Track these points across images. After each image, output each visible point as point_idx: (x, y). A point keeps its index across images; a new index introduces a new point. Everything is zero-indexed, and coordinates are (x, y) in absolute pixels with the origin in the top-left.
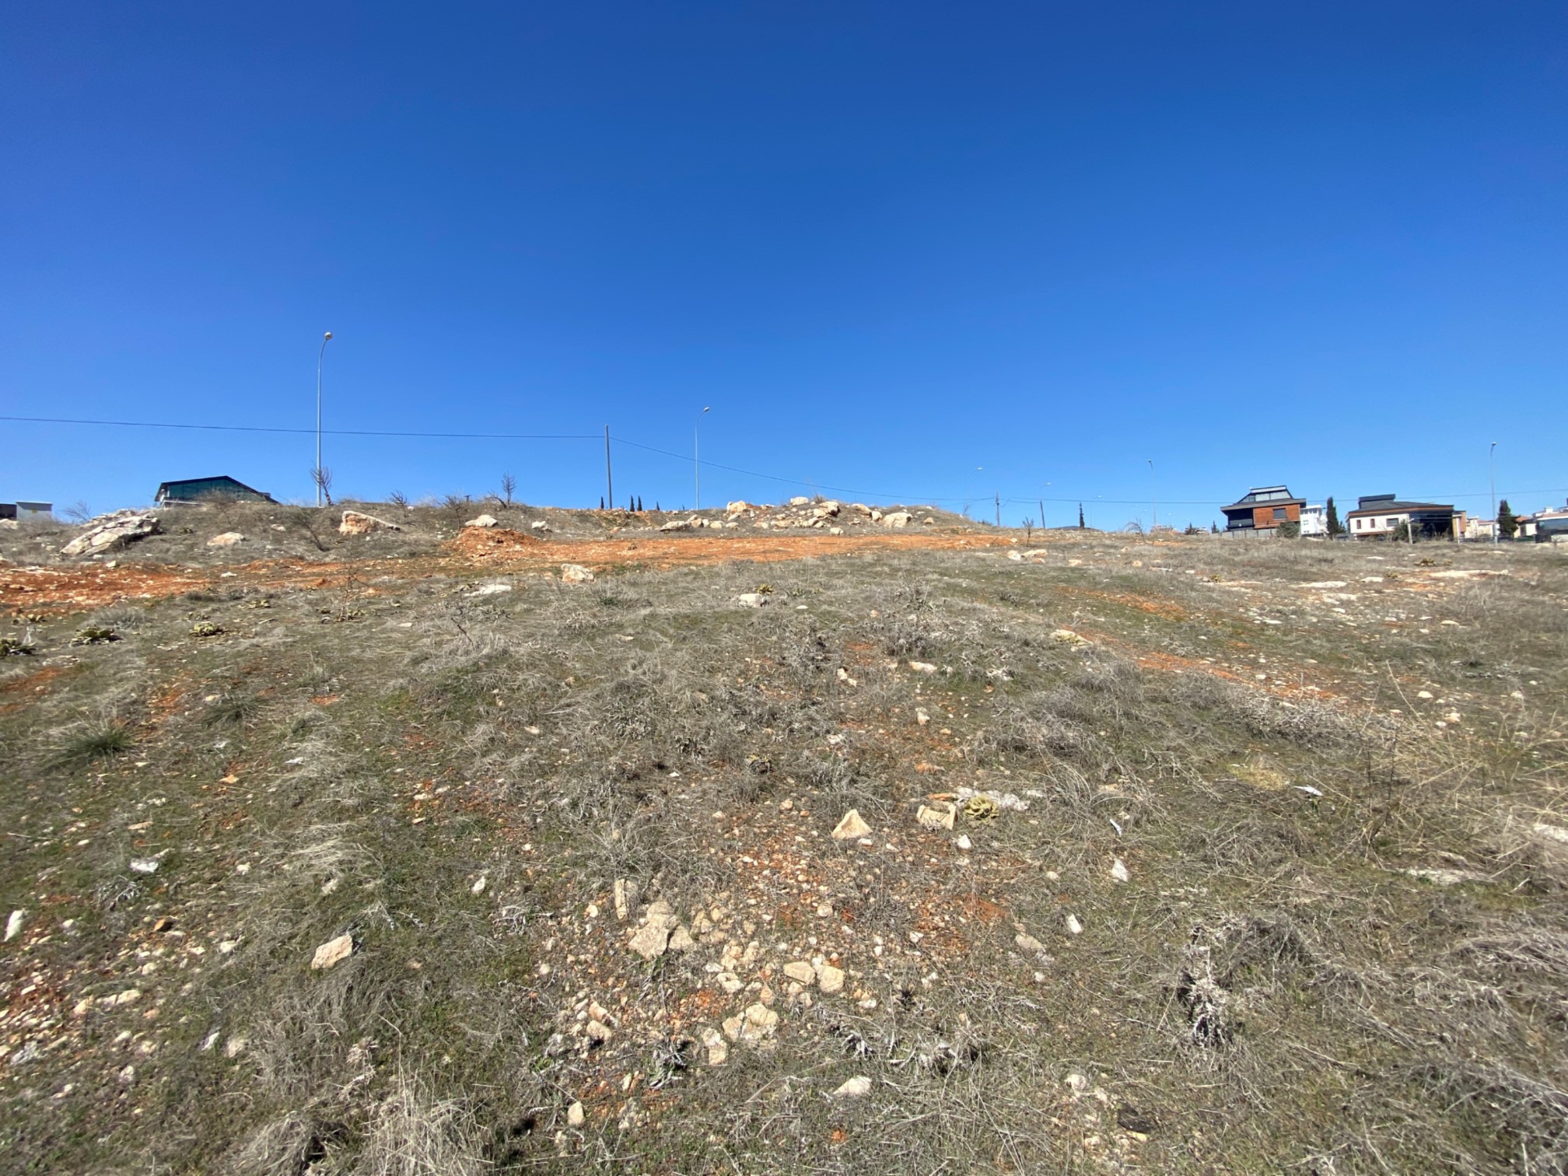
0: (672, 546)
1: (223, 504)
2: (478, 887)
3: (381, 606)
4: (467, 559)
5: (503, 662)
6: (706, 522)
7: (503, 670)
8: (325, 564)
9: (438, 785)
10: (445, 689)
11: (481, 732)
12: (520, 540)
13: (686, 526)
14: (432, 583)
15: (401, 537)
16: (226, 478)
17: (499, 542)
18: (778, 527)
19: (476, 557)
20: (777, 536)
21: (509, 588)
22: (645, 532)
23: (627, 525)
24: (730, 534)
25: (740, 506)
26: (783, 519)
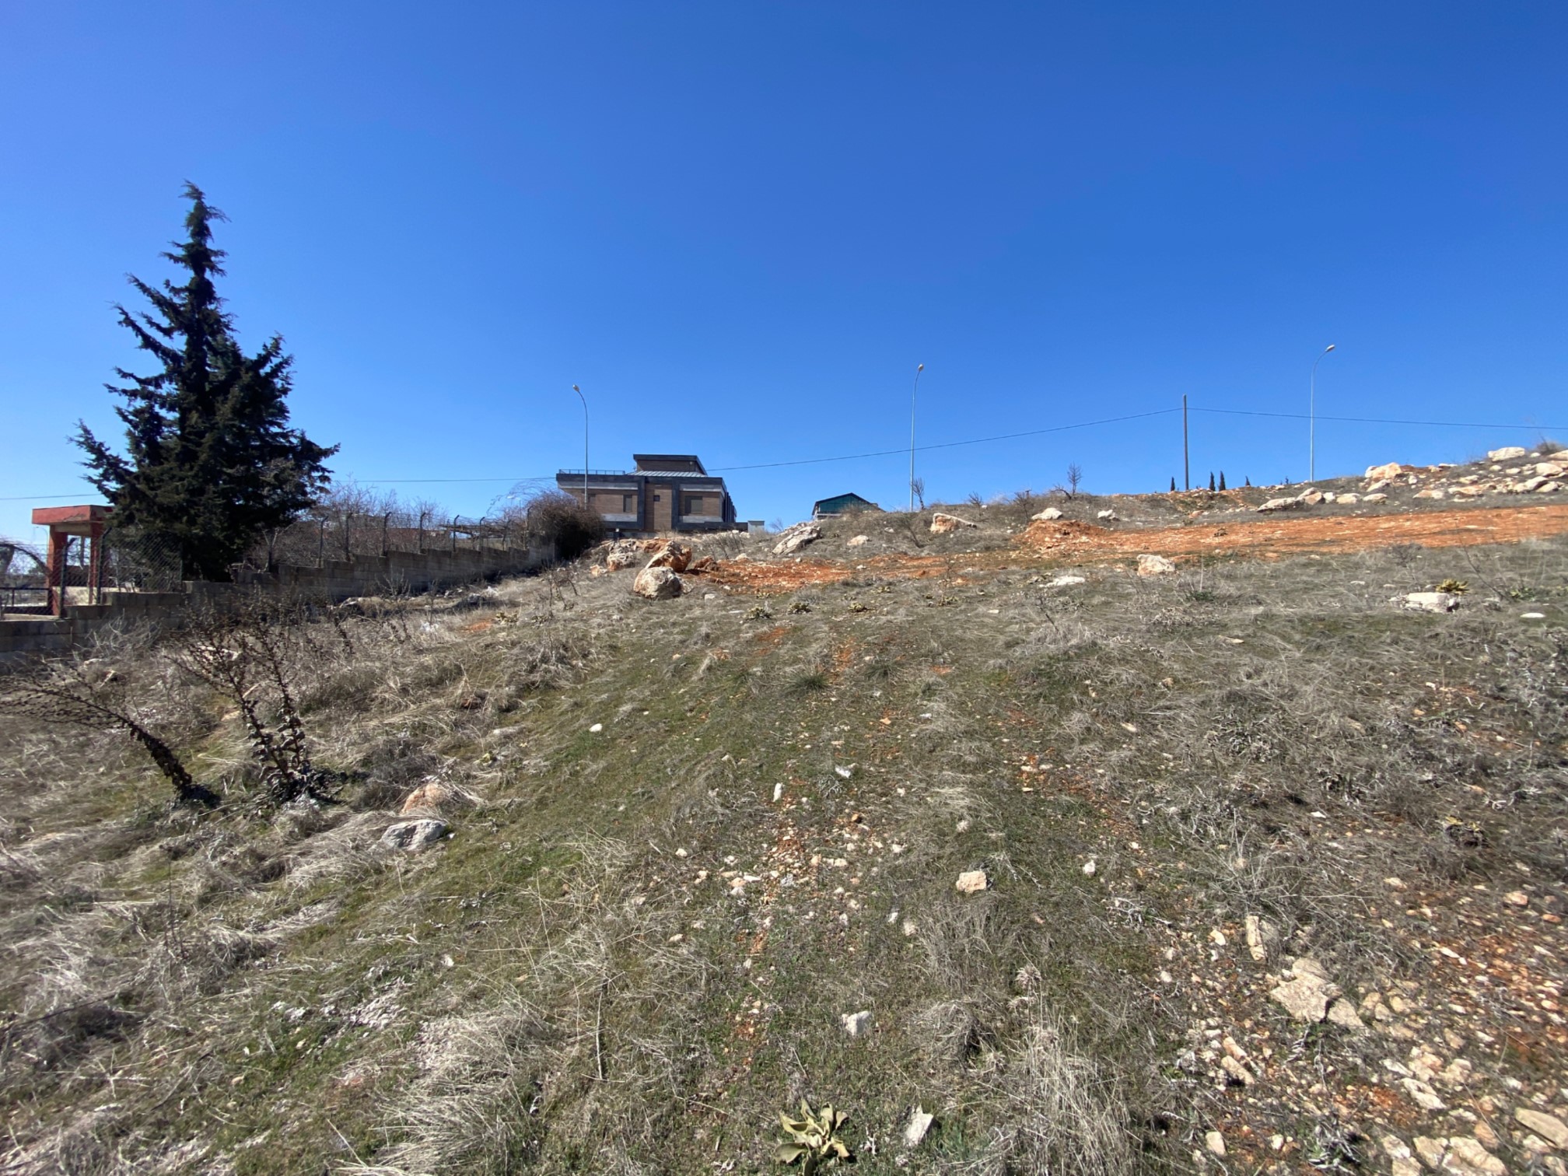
0: (1280, 530)
1: (856, 515)
2: (1089, 868)
3: (969, 594)
4: (1035, 552)
5: (1093, 655)
6: (1329, 496)
7: (1093, 661)
8: (921, 558)
9: (1042, 761)
10: (1040, 673)
11: (1076, 721)
12: (1086, 531)
13: (1298, 503)
14: (1008, 574)
15: (978, 533)
16: (852, 495)
17: (1065, 534)
18: (1463, 495)
19: (1043, 550)
20: (1463, 508)
21: (1083, 580)
22: (1235, 515)
23: (1210, 507)
24: (1374, 510)
25: (1390, 470)
26: (1473, 483)
